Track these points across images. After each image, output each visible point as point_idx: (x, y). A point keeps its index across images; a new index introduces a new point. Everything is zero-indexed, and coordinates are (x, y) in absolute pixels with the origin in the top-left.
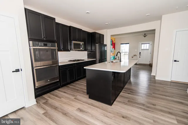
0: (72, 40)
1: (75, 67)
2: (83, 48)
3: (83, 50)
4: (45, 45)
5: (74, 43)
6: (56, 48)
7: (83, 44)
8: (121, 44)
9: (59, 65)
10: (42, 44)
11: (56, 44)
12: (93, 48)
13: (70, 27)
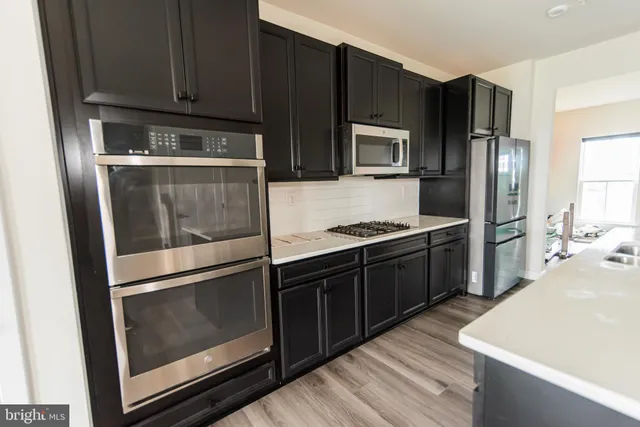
0: (352, 122)
1: (362, 266)
2: (404, 165)
3: (406, 170)
4: (191, 146)
5: (357, 136)
6: (260, 164)
7: (404, 142)
8: (584, 140)
9: (276, 262)
10: (172, 137)
11: (259, 139)
12: (452, 163)
13: (343, 51)
